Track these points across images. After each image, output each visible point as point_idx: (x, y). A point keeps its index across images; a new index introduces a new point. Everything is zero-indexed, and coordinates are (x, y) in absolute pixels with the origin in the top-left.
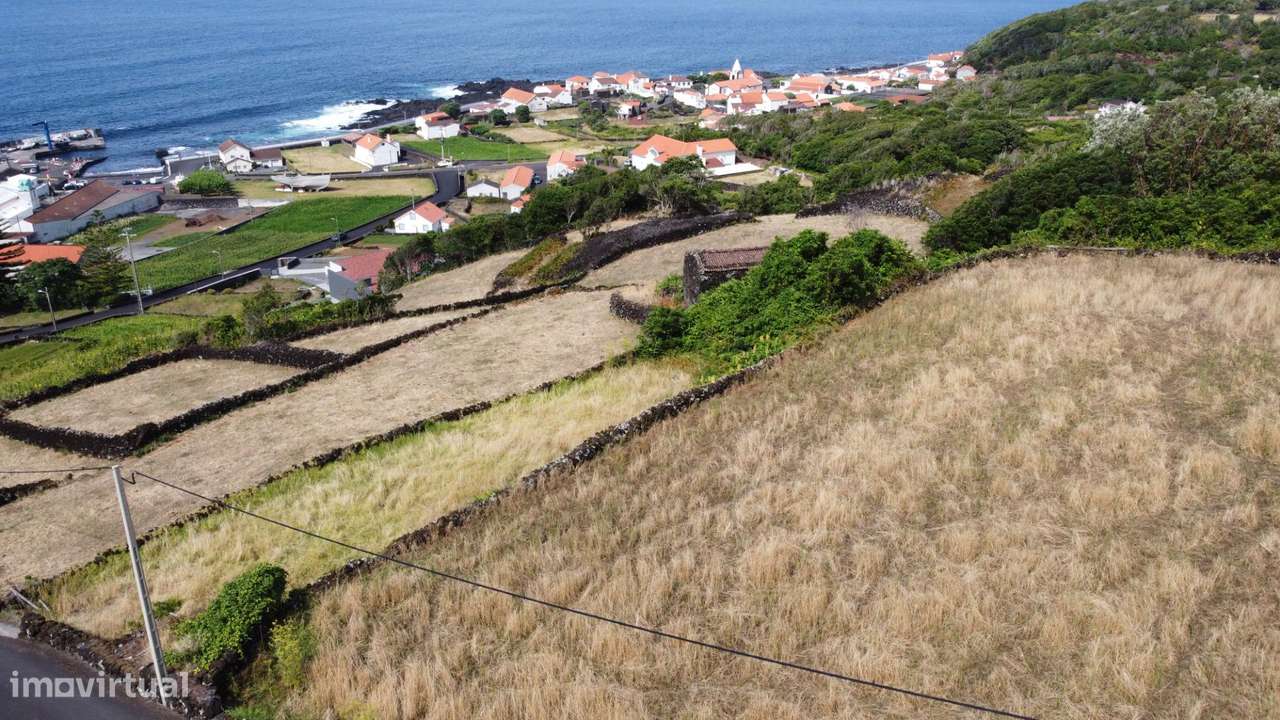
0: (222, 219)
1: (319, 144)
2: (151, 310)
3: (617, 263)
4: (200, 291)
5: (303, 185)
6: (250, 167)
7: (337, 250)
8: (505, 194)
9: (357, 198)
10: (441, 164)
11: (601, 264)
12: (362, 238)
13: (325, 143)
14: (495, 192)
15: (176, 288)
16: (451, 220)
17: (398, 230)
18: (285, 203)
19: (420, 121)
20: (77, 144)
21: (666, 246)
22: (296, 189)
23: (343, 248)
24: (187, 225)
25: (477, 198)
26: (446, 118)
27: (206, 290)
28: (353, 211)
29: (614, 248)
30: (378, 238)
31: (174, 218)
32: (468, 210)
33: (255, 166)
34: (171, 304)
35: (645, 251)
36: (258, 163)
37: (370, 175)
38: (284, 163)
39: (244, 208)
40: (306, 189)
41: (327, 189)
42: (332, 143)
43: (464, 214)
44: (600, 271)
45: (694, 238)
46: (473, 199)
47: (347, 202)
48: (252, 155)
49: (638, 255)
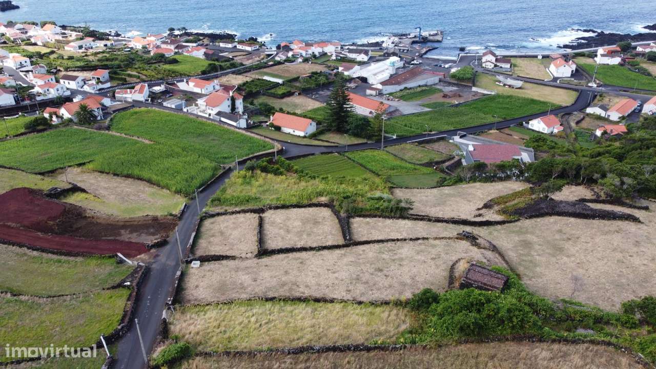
0: (460, 96)
1: (536, 57)
2: (386, 149)
3: (539, 220)
4: (413, 142)
5: (509, 84)
6: (493, 66)
7: (491, 131)
8: (609, 116)
9: (528, 99)
10: (590, 85)
11: (531, 217)
12: (509, 127)
13: (540, 57)
14: (602, 113)
15: (407, 137)
16: (562, 128)
17: (530, 127)
18: (493, 93)
19: (601, 51)
20: (431, 38)
21: (572, 220)
22: (505, 85)
23: (496, 131)
24: (444, 97)
25: (590, 114)
26: (617, 52)
27: (416, 142)
28: (520, 107)
29: (542, 211)
30: (517, 129)
31: (441, 91)
32: (578, 123)
33: (496, 66)
34: (397, 146)
35: (560, 217)
36: (498, 64)
37: (548, 83)
38: (511, 67)
39: (474, 92)
40: (510, 86)
41: (520, 88)
42: (544, 57)
43: (573, 124)
44: (528, 220)
45: (591, 221)
46: (588, 115)
47: (521, 101)
48: (497, 60)
49: (553, 219)
